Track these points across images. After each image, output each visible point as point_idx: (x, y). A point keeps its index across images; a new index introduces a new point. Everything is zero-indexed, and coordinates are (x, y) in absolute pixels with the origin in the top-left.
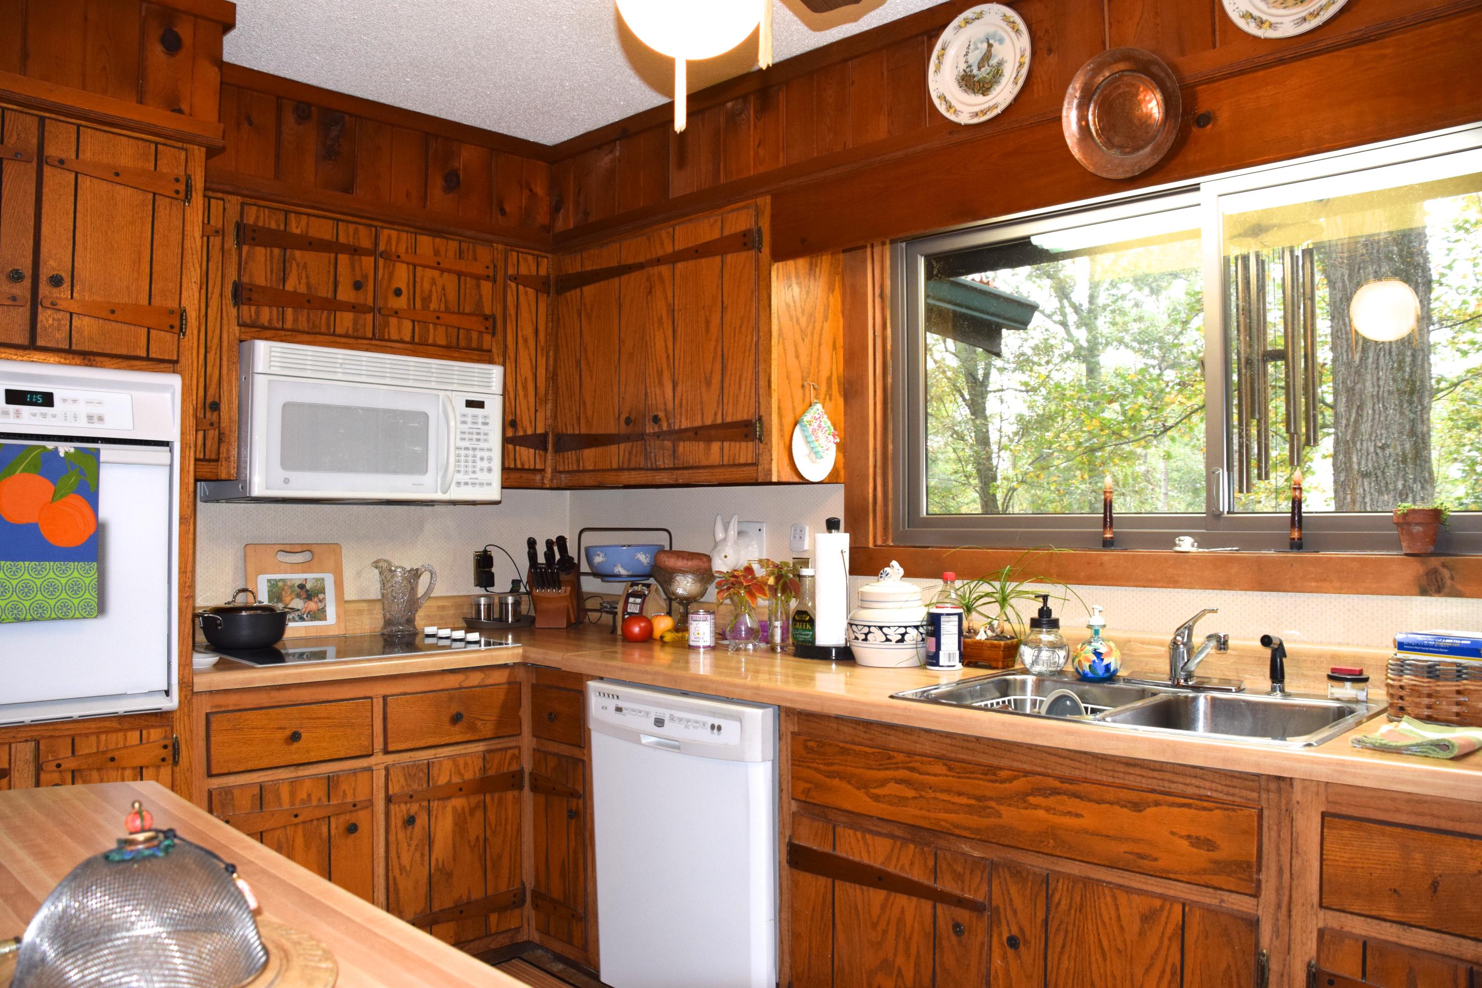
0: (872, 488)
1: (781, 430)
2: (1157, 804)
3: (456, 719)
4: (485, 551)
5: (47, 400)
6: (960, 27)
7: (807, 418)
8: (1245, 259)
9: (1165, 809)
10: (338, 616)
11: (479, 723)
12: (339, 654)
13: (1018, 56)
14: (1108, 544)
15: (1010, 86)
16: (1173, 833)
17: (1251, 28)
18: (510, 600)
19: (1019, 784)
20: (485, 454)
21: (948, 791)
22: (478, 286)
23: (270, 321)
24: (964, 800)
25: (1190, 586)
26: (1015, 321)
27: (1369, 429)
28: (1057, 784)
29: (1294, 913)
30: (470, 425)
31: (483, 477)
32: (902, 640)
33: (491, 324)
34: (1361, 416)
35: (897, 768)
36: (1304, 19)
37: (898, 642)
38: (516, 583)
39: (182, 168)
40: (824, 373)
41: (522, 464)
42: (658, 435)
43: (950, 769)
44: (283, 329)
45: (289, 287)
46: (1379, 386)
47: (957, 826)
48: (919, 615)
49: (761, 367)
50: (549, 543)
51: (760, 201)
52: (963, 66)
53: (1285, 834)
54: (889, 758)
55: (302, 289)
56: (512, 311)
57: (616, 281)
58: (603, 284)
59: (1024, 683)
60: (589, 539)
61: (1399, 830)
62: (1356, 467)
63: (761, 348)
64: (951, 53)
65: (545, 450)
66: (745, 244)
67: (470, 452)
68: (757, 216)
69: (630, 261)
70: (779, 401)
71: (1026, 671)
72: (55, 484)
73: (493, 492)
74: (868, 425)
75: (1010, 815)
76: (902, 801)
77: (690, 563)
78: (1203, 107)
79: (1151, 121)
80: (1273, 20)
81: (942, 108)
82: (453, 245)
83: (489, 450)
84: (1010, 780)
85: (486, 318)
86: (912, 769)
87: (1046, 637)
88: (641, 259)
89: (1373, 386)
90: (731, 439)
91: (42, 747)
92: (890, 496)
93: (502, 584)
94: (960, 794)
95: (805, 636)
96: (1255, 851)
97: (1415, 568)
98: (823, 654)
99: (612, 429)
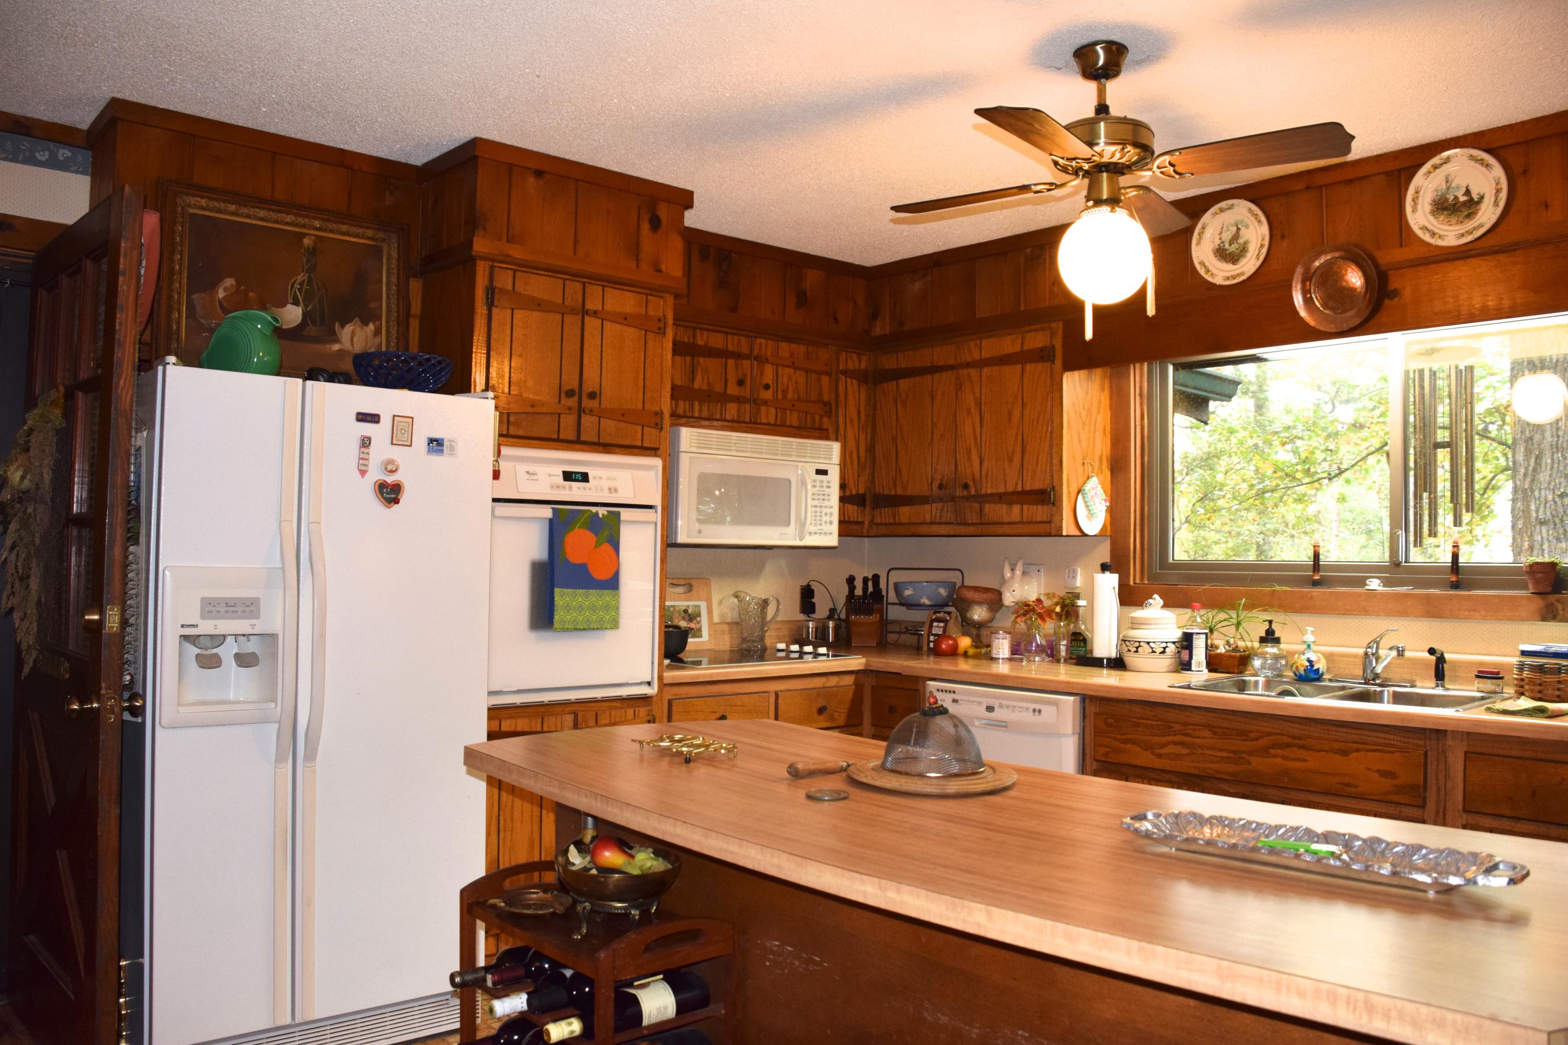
0: (1133, 541)
1: (1069, 497)
2: (1358, 750)
3: (821, 711)
4: (808, 586)
5: (585, 478)
6: (1216, 213)
7: (1087, 487)
8: (1421, 372)
9: (1363, 753)
10: (710, 635)
11: (836, 714)
12: (710, 663)
13: (1260, 239)
14: (1316, 584)
15: (1254, 260)
16: (1368, 769)
17: (1427, 238)
18: (831, 624)
19: (1263, 742)
20: (828, 511)
21: (1213, 748)
22: (819, 380)
23: (685, 410)
24: (1224, 754)
25: (1377, 614)
26: (1221, 395)
27: (1547, 478)
28: (1290, 740)
29: (1447, 816)
30: (818, 488)
31: (827, 528)
32: (1164, 652)
33: (829, 409)
34: (1540, 465)
35: (1175, 735)
36: (1463, 235)
37: (1161, 653)
38: (833, 611)
39: (661, 311)
40: (1097, 454)
41: (849, 518)
42: (968, 498)
43: (1215, 733)
44: (692, 417)
45: (696, 386)
46: (1558, 437)
47: (1217, 772)
48: (1177, 635)
49: (1054, 450)
50: (865, 580)
51: (1053, 325)
52: (1218, 242)
53: (1442, 767)
54: (1170, 727)
55: (705, 387)
56: (842, 398)
57: (928, 378)
58: (918, 379)
59: (1256, 683)
60: (896, 577)
61: (1513, 760)
62: (1534, 515)
63: (1054, 435)
64: (1208, 234)
65: (864, 506)
66: (1042, 358)
67: (818, 509)
68: (1051, 337)
69: (941, 363)
70: (1068, 475)
71: (1255, 675)
72: (596, 535)
73: (832, 540)
74: (1130, 492)
75: (1257, 763)
76: (1178, 757)
77: (985, 596)
78: (1394, 284)
79: (1355, 289)
80: (1441, 233)
81: (1202, 272)
82: (803, 348)
83: (831, 507)
84: (1258, 739)
85: (825, 404)
86: (1186, 735)
87: (1271, 650)
88: (952, 362)
89: (1552, 436)
90: (1029, 503)
91: (580, 718)
92: (1146, 547)
93: (822, 611)
94: (1221, 750)
95: (1082, 652)
96: (1422, 778)
97: (1538, 603)
98: (1097, 663)
99: (925, 491)
